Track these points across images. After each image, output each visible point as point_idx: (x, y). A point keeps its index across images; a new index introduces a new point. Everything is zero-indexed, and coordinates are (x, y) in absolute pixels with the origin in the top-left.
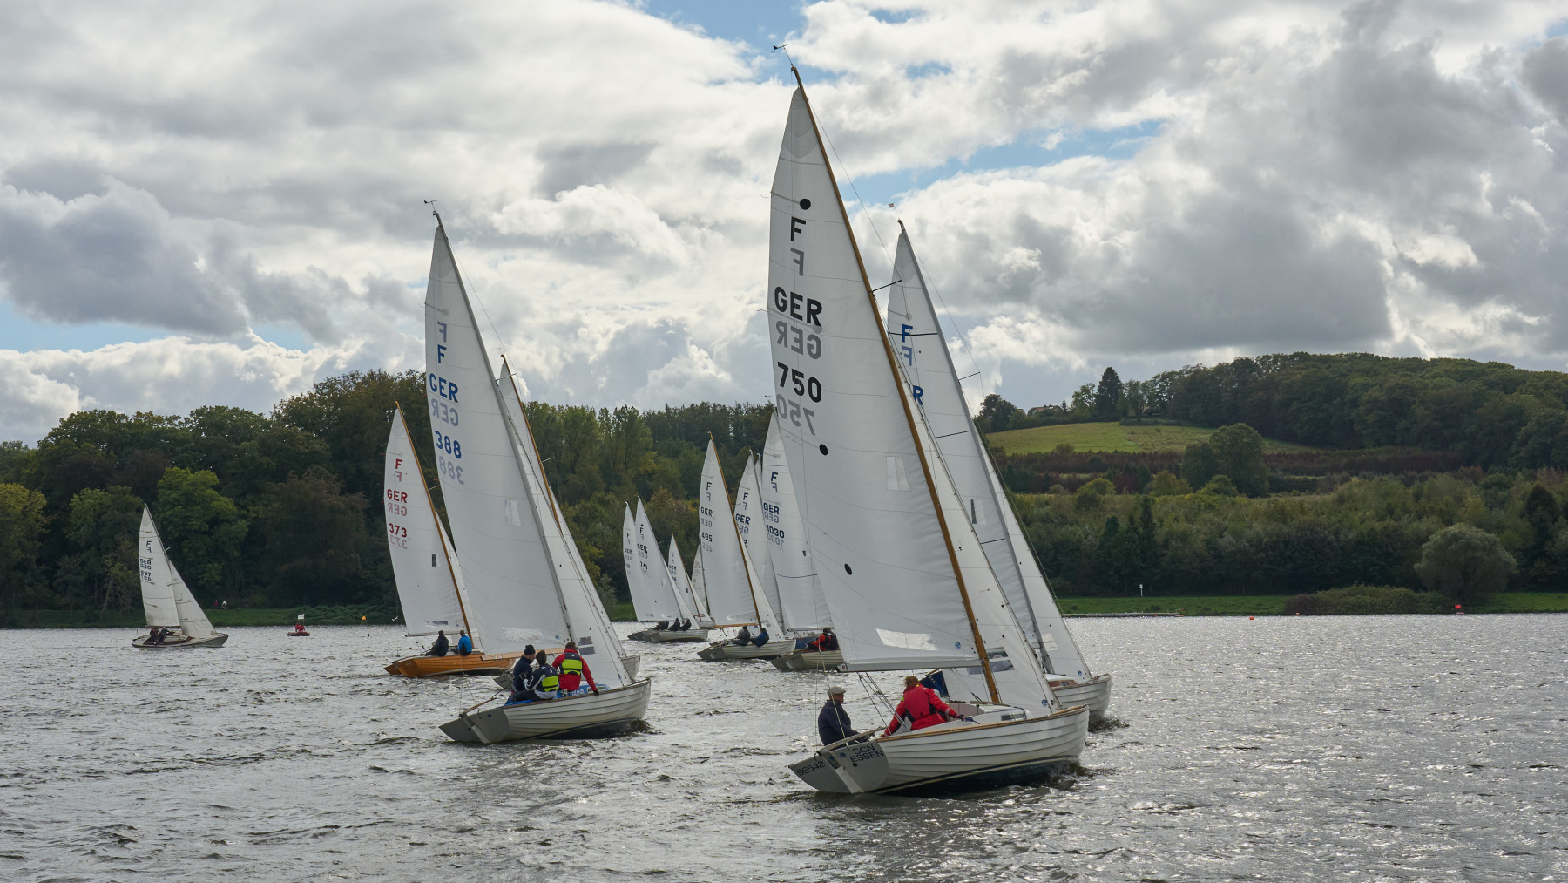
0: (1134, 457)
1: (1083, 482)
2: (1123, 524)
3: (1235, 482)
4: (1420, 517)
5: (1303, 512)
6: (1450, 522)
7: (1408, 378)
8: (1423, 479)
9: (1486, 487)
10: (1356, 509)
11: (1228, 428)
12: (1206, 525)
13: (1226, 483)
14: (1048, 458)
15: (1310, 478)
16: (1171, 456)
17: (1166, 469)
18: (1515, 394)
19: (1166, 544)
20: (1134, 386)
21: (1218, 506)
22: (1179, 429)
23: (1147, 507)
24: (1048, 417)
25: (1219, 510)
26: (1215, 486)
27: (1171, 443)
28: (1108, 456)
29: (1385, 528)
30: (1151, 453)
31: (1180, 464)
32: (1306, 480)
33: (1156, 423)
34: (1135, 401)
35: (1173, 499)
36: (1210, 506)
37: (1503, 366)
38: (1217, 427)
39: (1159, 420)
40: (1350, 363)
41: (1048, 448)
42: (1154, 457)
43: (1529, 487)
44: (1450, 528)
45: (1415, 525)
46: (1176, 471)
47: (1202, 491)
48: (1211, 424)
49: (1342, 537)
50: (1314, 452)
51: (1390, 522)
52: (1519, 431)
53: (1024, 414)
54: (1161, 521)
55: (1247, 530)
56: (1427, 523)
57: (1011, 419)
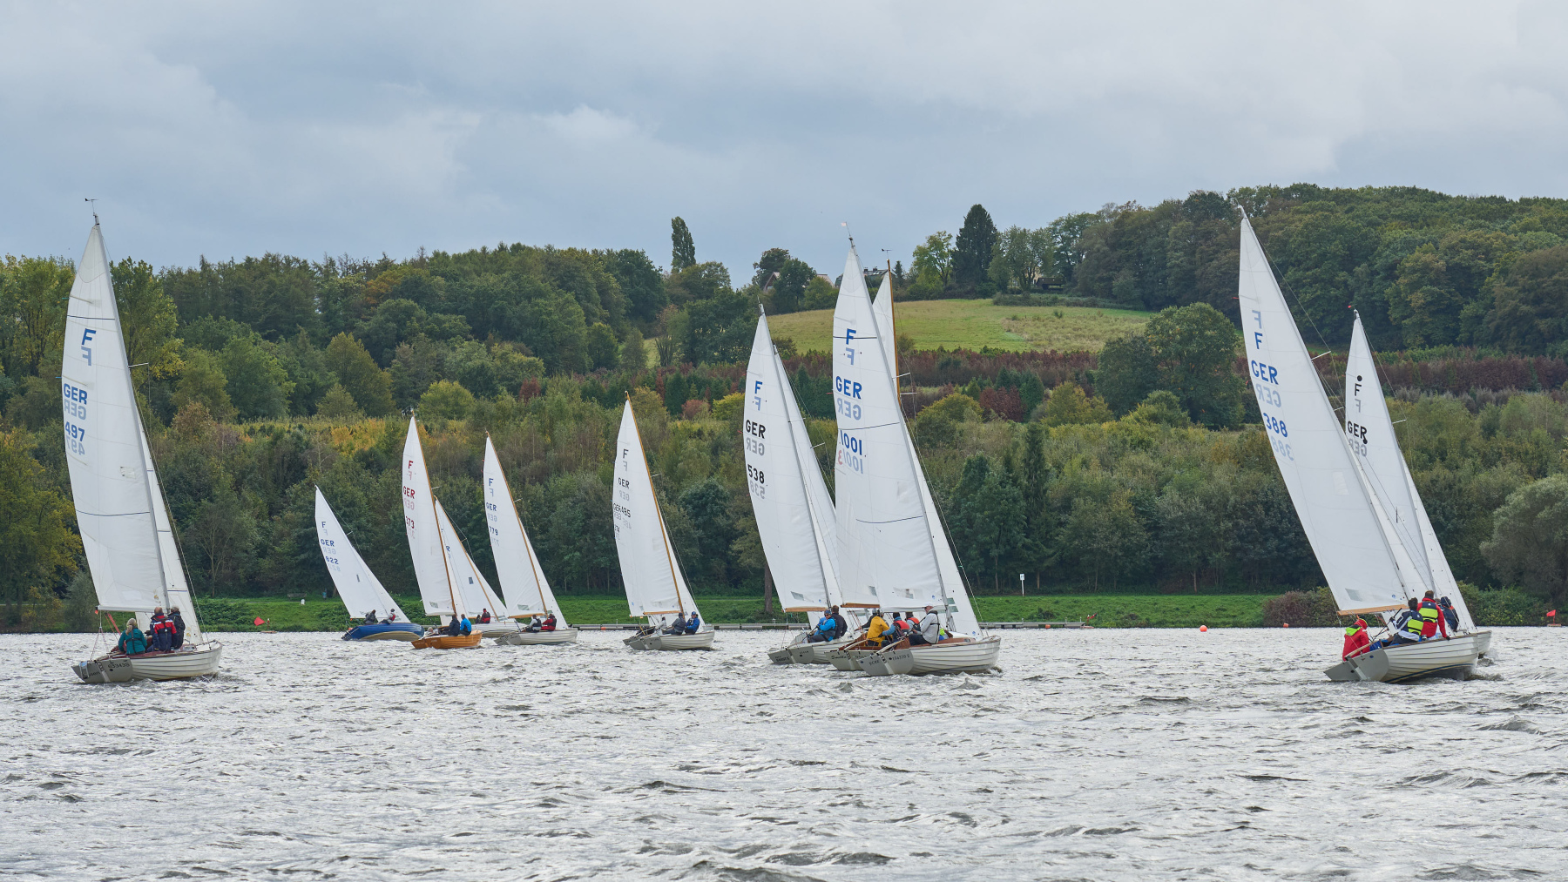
0: (1017, 359)
1: (927, 401)
2: (996, 468)
3: (1188, 404)
4: (1491, 464)
6: (1541, 473)
7: (1481, 231)
8: (1504, 400)
11: (1179, 311)
12: (1134, 473)
13: (1171, 406)
16: (1080, 358)
17: (1071, 379)
19: (1067, 506)
20: (1018, 237)
21: (1155, 443)
22: (1094, 311)
23: (1034, 442)
25: (1157, 448)
26: (1153, 409)
27: (1080, 336)
28: (972, 357)
30: (1045, 356)
31: (1093, 371)
33: (1054, 302)
34: (1019, 263)
35: (1079, 430)
36: (1141, 442)
38: (1159, 308)
39: (1060, 297)
40: (1385, 204)
42: (1050, 359)
44: (1540, 482)
45: (1483, 476)
46: (1088, 384)
47: (1131, 417)
48: (1148, 303)
53: (829, 283)
54: (1059, 466)
55: (1204, 482)
56: (1502, 474)
57: (806, 292)
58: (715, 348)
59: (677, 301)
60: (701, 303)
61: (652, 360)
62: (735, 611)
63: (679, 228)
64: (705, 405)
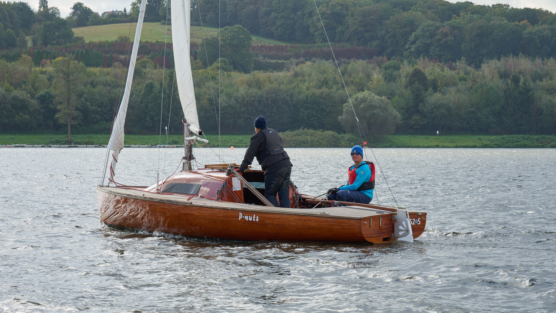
2: (157, 87)
3: (233, 63)
4: (343, 87)
5: (270, 82)
6: (361, 90)
9: (386, 68)
10: (304, 81)
11: (230, 28)
13: (226, 63)
14: (113, 45)
15: (280, 61)
18: (410, 11)
21: (218, 78)
23: (171, 77)
24: (114, 18)
25: (218, 80)
26: (219, 65)
28: (152, 44)
29: (322, 93)
31: (197, 50)
32: (277, 63)
36: (213, 77)
38: (223, 27)
41: (113, 38)
43: (411, 69)
44: (362, 94)
45: (341, 91)
47: (211, 68)
48: (220, 25)
49: (294, 98)
50: (284, 45)
51: (325, 90)
52: (411, 35)
53: (99, 16)
55: (236, 93)
56: (347, 91)
57: (90, 19)
58: (54, 40)
59: (40, 21)
60: (48, 22)
61: (30, 44)
62: (56, 140)
64: (48, 61)
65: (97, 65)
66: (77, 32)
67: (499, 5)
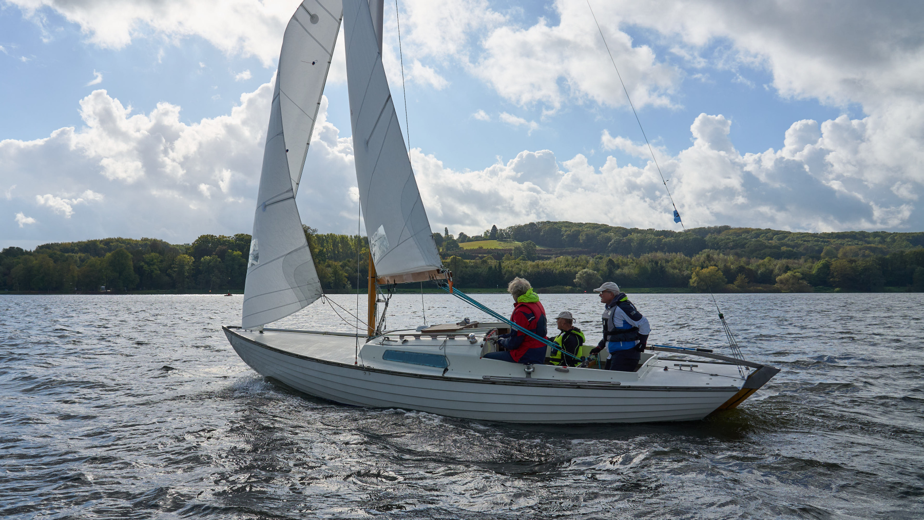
0: (500, 250)
1: (485, 257)
2: (493, 267)
3: (527, 257)
4: (576, 267)
5: (544, 265)
6: (585, 268)
8: (578, 257)
9: (596, 258)
10: (559, 265)
11: (527, 242)
12: (517, 269)
13: (524, 257)
14: (475, 250)
15: (548, 256)
16: (511, 250)
17: (508, 253)
18: (608, 233)
19: (505, 274)
20: (501, 230)
21: (520, 264)
22: (513, 242)
23: (501, 264)
24: (477, 239)
26: (521, 258)
27: (511, 246)
28: (492, 250)
29: (566, 270)
31: (512, 252)
33: (507, 241)
34: (501, 234)
35: (509, 262)
36: (518, 263)
37: (606, 225)
38: (523, 241)
40: (562, 224)
41: (476, 247)
42: (505, 250)
43: (608, 259)
44: (585, 270)
45: (575, 269)
46: (511, 254)
47: (517, 259)
49: (554, 272)
50: (550, 249)
51: (568, 269)
52: (609, 243)
53: (470, 238)
54: (504, 268)
56: (578, 268)
57: (466, 239)
58: (451, 248)
59: (445, 241)
60: (448, 241)
63: (446, 229)
65: (468, 259)
66: (461, 245)
67: (650, 229)
